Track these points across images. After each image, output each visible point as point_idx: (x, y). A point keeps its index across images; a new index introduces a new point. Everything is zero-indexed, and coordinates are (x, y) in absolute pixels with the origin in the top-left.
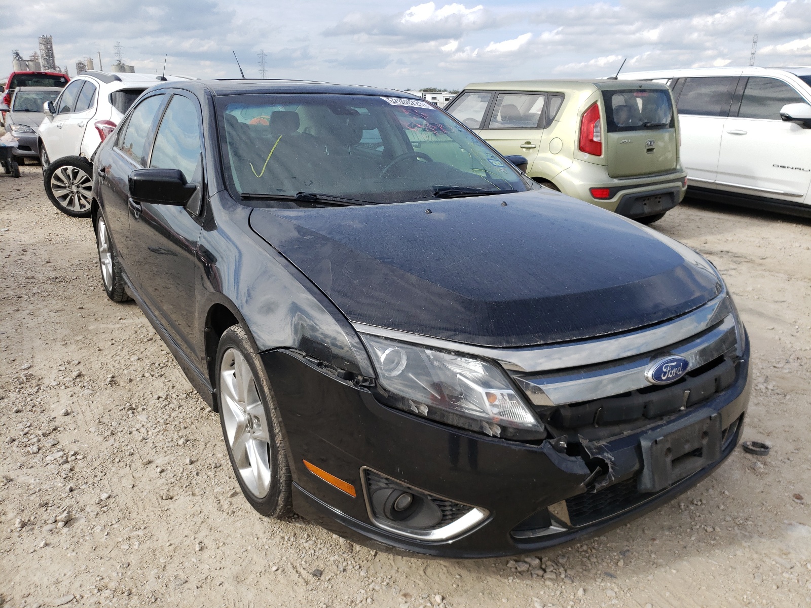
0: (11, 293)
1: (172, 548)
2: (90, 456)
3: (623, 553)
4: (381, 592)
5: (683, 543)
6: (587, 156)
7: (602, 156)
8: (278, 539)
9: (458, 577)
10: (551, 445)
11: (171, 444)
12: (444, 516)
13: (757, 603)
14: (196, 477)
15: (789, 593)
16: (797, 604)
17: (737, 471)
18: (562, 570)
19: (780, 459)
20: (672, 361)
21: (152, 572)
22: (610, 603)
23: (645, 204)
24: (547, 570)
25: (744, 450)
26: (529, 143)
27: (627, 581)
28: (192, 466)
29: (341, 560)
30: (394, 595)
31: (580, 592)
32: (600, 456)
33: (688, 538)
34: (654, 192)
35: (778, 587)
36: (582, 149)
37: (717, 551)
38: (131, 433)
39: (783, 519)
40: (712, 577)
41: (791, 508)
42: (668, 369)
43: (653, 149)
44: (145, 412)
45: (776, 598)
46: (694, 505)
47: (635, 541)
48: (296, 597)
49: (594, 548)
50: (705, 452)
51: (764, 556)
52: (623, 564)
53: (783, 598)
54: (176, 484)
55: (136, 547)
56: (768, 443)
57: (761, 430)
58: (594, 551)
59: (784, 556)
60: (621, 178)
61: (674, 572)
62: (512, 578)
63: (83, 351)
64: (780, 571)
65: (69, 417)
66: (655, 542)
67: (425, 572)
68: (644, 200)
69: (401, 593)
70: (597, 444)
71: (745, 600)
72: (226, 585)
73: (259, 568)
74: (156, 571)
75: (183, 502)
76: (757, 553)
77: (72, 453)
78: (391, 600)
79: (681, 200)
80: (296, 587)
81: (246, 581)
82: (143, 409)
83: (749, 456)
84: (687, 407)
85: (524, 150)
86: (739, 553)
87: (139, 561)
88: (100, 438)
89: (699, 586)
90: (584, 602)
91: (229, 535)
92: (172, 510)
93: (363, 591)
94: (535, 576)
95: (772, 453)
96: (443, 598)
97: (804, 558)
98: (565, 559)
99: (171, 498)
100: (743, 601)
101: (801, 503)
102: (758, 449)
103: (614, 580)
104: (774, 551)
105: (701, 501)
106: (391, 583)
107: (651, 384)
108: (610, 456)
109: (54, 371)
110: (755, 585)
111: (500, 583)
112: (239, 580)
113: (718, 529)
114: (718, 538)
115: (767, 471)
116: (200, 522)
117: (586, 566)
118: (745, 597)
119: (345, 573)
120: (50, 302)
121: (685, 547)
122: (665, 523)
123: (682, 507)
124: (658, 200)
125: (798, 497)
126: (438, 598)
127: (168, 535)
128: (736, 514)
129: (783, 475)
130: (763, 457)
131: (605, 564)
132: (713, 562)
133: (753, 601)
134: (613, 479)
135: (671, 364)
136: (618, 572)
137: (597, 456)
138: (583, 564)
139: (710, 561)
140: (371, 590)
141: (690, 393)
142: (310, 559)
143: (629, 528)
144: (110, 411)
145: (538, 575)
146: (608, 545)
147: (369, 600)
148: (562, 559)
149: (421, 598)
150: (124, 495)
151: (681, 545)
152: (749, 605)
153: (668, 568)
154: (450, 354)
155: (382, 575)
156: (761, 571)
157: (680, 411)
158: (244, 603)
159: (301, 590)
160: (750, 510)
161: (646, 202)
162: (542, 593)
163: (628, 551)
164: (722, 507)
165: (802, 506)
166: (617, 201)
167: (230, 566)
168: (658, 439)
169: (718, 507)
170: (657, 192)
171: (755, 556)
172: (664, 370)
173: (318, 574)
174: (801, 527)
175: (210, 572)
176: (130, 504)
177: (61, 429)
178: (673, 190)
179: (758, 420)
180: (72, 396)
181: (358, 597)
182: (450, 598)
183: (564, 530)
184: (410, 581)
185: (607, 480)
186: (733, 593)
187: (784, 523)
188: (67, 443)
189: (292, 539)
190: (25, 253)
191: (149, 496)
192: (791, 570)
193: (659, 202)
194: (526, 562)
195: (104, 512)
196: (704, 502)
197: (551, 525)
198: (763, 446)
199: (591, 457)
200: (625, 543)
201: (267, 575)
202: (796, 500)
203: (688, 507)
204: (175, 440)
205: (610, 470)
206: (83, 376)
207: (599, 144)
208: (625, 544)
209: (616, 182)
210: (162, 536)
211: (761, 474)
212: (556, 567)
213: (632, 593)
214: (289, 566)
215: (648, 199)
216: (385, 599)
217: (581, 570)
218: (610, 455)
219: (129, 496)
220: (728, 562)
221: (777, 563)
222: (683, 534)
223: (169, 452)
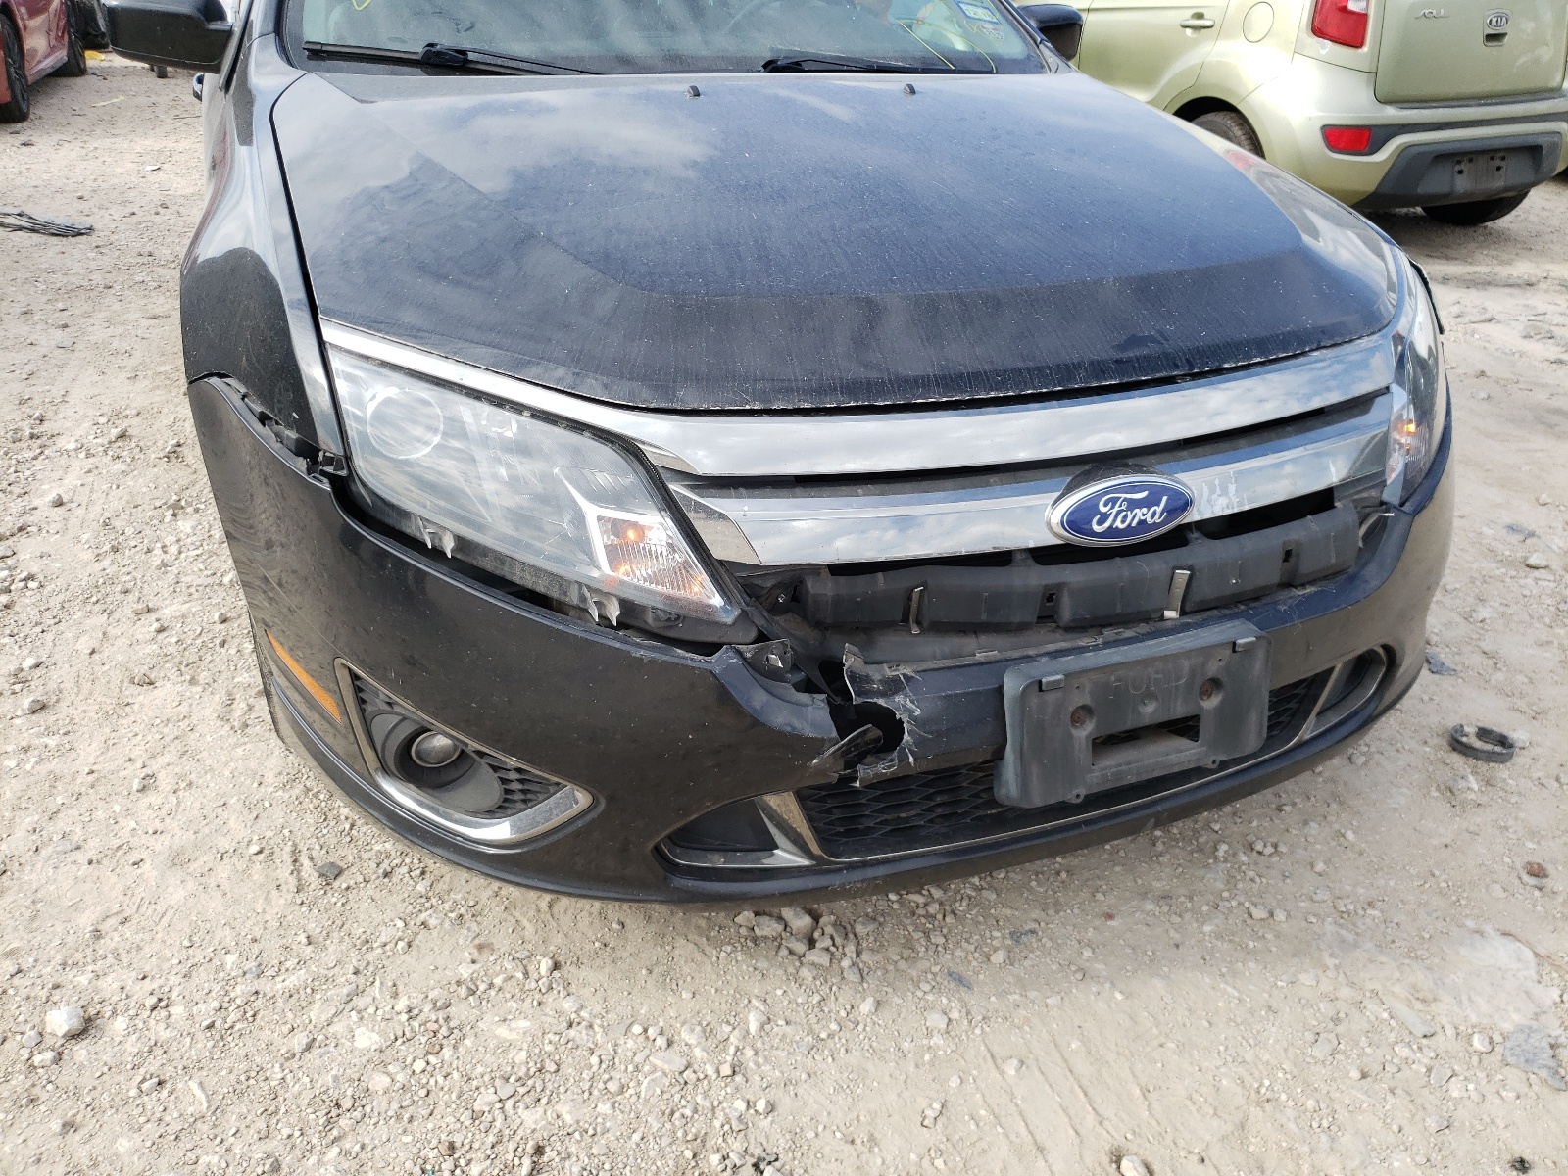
0: (97, 278)
1: (91, 778)
2: (53, 586)
3: (1017, 936)
4: (435, 933)
5: (1177, 936)
6: (1327, 48)
7: (1365, 49)
8: (298, 789)
9: (615, 926)
10: (744, 659)
11: (210, 580)
12: (507, 791)
13: (1291, 1103)
14: (217, 648)
15: (1389, 1096)
16: (1395, 1128)
17: (1405, 790)
18: (850, 949)
19: (1535, 776)
20: (1133, 488)
21: (28, 820)
22: (925, 1041)
23: (1461, 172)
24: (817, 945)
25: (1451, 745)
26: (1200, 16)
27: (993, 998)
28: (223, 627)
29: (393, 853)
30: (461, 942)
31: (867, 1006)
32: (881, 701)
33: (1195, 925)
34: (1488, 143)
35: (1364, 1076)
36: (1318, 31)
37: (1252, 965)
38: (149, 551)
39: (1467, 916)
40: (1206, 1024)
41: (1503, 895)
42: (1117, 508)
43: (1504, 35)
44: (197, 515)
45: (1347, 1101)
46: (1255, 853)
47: (1062, 914)
48: (264, 911)
49: (953, 912)
50: (1206, 728)
51: (1368, 994)
52: (1001, 960)
53: (1365, 1106)
54: (173, 658)
55: (28, 767)
56: (1518, 735)
57: (1521, 704)
58: (949, 919)
59: (1418, 1005)
60: (1405, 105)
61: (1119, 996)
62: (729, 948)
63: (158, 392)
64: (1392, 1037)
65: (59, 510)
66: (1109, 923)
67: (549, 907)
68: (1459, 162)
69: (477, 941)
70: (889, 673)
71: (1263, 1090)
72: (146, 867)
73: (225, 844)
74: (37, 818)
75: (168, 692)
76: (1352, 985)
77: (23, 576)
78: (447, 952)
79: (1560, 168)
80: (275, 892)
81: (190, 865)
82: (197, 510)
83: (1456, 759)
84: (1183, 613)
85: (1188, 32)
86: (1307, 979)
87: (19, 794)
88: (88, 555)
89: (1163, 1040)
90: (864, 1030)
91: (211, 770)
92: (136, 707)
93: (400, 924)
94: (784, 952)
95: (1520, 759)
96: (556, 966)
97: (1473, 1018)
98: (872, 927)
99: (151, 683)
100: (1259, 1092)
101: (1536, 887)
102: (1488, 747)
103: (964, 993)
104: (1397, 989)
105: (1275, 846)
106: (468, 917)
107: (1060, 542)
108: (909, 704)
109: (87, 424)
110: (1308, 1060)
111: (698, 956)
112: (178, 860)
113: (1280, 916)
114: (1269, 936)
115: (1484, 799)
116: (173, 737)
117: (913, 949)
118: (1267, 1083)
119: (386, 880)
120: (154, 300)
121: (1177, 946)
122: (1157, 884)
123: (1221, 853)
124: (1498, 162)
125: (1537, 872)
126: (545, 965)
127: (99, 753)
128: (1349, 888)
129: (1522, 815)
130: (1491, 765)
131: (959, 953)
132: (1230, 989)
133: (1283, 1097)
134: (911, 759)
135: (1129, 496)
136: (981, 977)
137: (875, 700)
138: (909, 944)
139: (1222, 986)
140: (419, 924)
141: (1190, 578)
142: (334, 841)
143: (1063, 882)
144: (136, 507)
145: (791, 952)
146: (993, 911)
147: (401, 944)
148: (864, 924)
149: (510, 958)
150: (66, 666)
151: (1172, 938)
152: (1268, 1107)
153: (1108, 985)
154: (520, 412)
155: (459, 896)
156: (1340, 1029)
157: (1162, 618)
158: (158, 908)
159: (280, 901)
160: (1392, 883)
161: (1462, 166)
162: (779, 992)
163: (1033, 932)
164: (1320, 867)
165: (1537, 893)
166: (1387, 159)
167: (177, 830)
168: (1044, 680)
169: (1312, 866)
170: (1498, 144)
171: (1345, 992)
172: (1103, 509)
173: (331, 874)
174: (1500, 941)
175: (133, 836)
176: (68, 685)
177: (34, 529)
178: (1540, 141)
179: (1526, 680)
180: (90, 472)
181: (383, 934)
182: (573, 969)
183: (806, 863)
184: (509, 918)
185: (892, 760)
186: (1241, 1070)
187: (1463, 926)
188: (28, 556)
189: (322, 796)
190: (162, 211)
191: (111, 674)
192: (1425, 1041)
193: (1499, 168)
194: (780, 919)
195: (14, 693)
196: (1283, 848)
197: (777, 847)
198: (1503, 741)
199: (856, 700)
200: (1036, 914)
201: (235, 859)
202: (1526, 878)
203: (1234, 854)
204: (219, 574)
205: (906, 737)
206: (131, 438)
207: (1362, 18)
208: (1034, 916)
209: (1391, 114)
210: (88, 753)
211: (1464, 803)
212: (838, 940)
213: (987, 1029)
214: (288, 848)
215: (1471, 160)
216: (436, 948)
217: (896, 958)
218: (912, 701)
219: (75, 669)
220: (1266, 995)
221: (1392, 1018)
222: (1187, 916)
223: (196, 595)
